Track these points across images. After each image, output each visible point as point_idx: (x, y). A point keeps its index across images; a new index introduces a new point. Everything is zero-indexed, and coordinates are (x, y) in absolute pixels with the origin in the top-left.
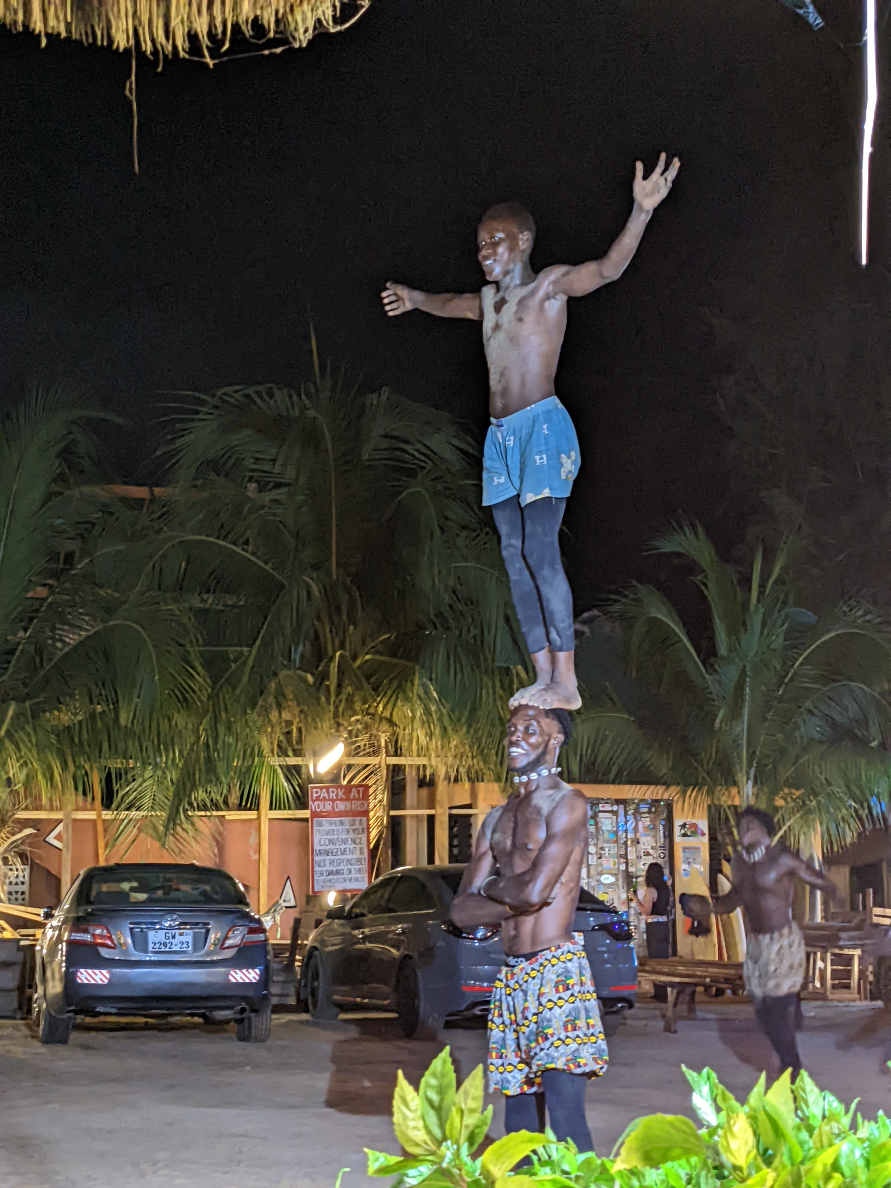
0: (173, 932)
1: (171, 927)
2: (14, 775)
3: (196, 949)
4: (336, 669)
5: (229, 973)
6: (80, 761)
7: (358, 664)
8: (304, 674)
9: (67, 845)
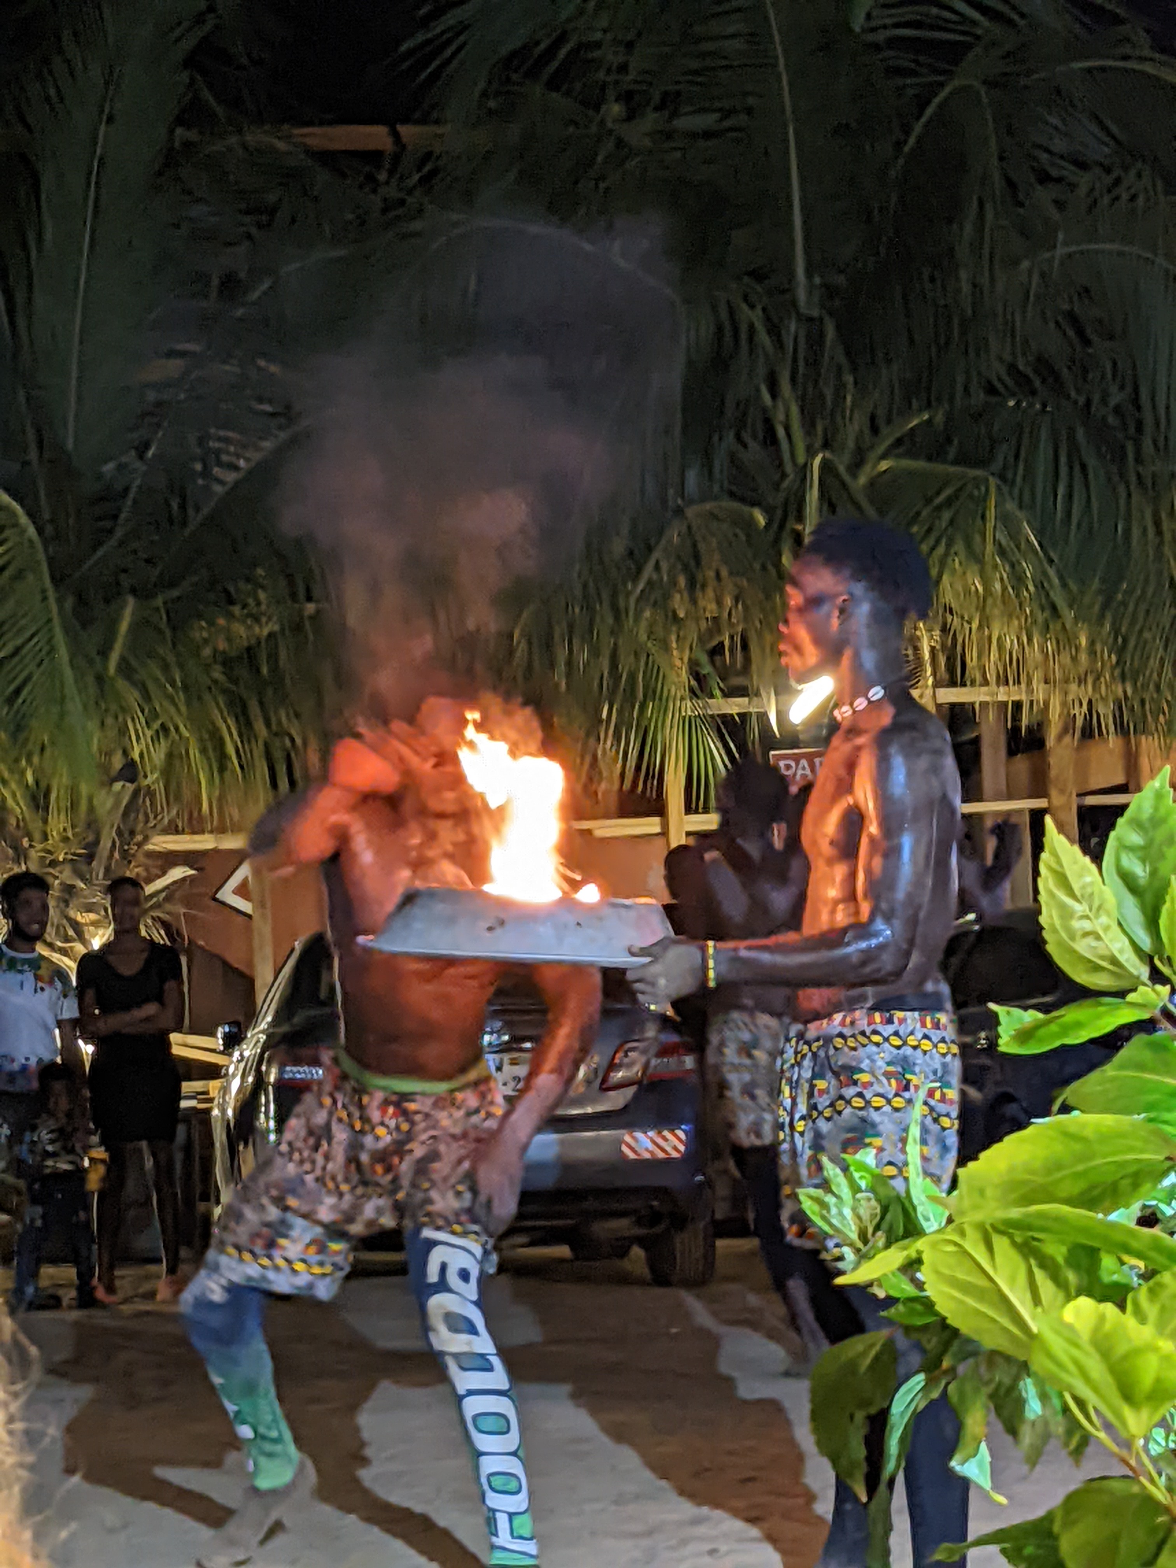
2: (141, 755)
4: (813, 495)
5: (622, 1142)
6: (279, 723)
7: (862, 480)
8: (746, 509)
9: (261, 905)
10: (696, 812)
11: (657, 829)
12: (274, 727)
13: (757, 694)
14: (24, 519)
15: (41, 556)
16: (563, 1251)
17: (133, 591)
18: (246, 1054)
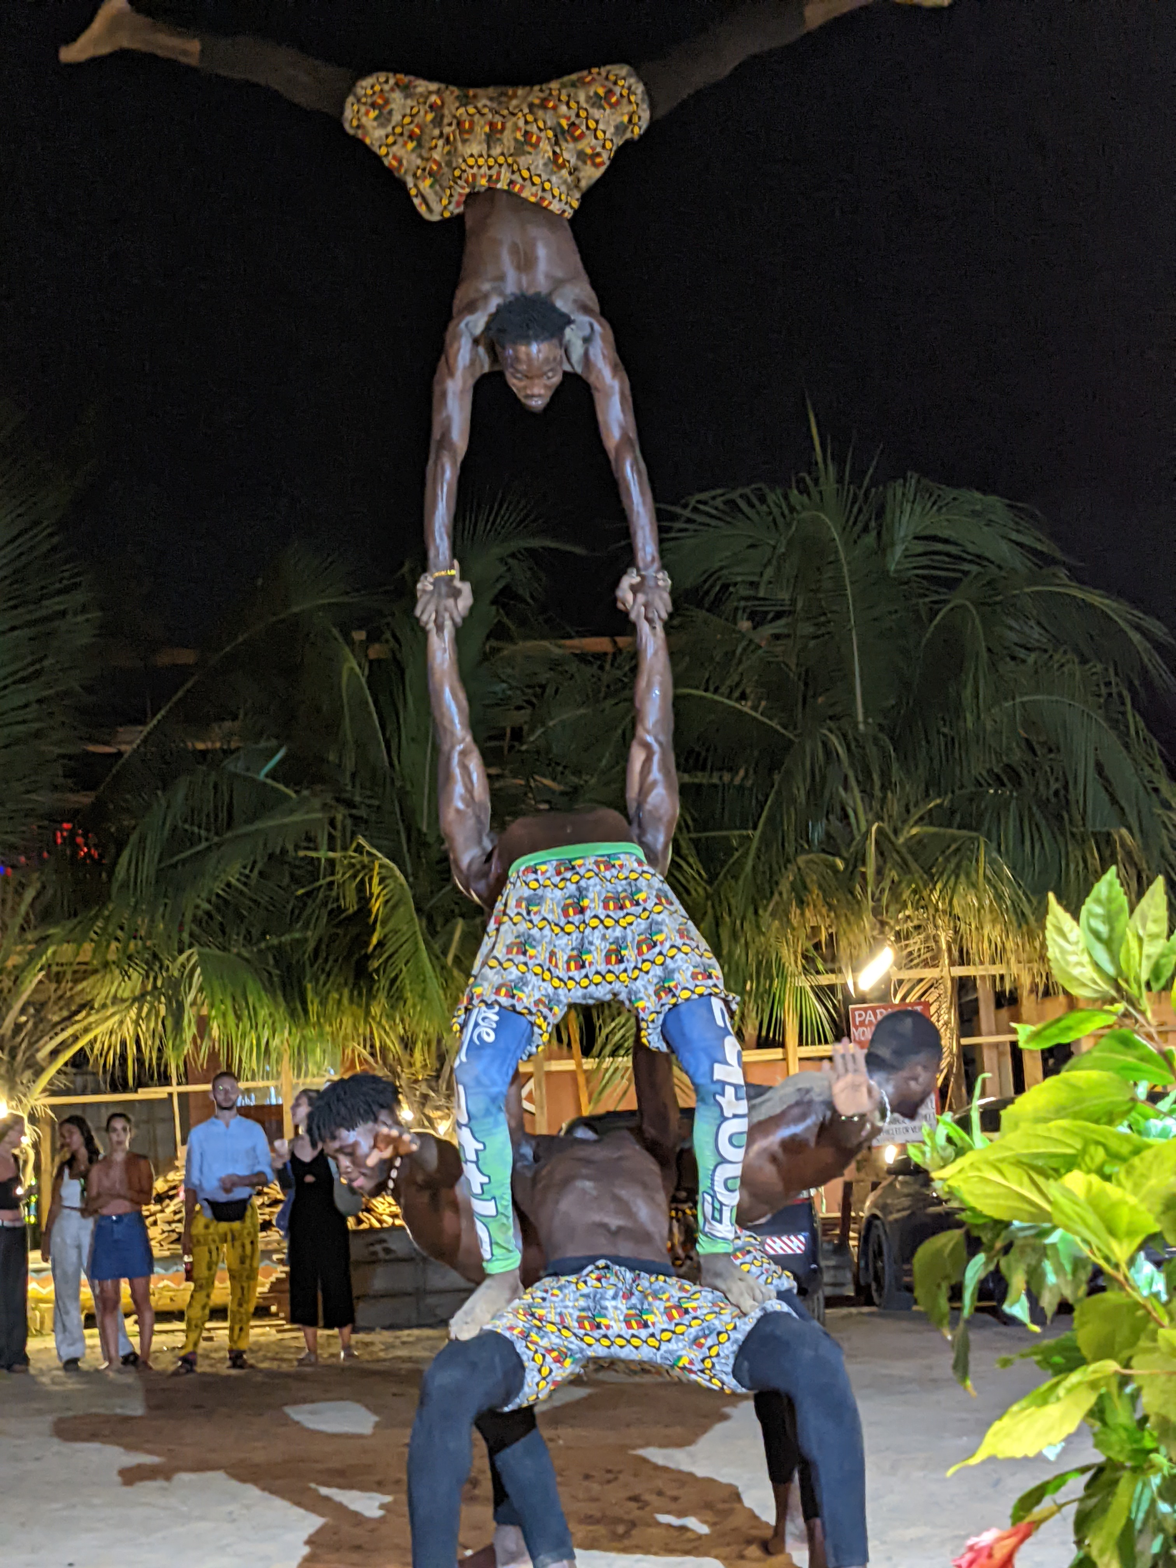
4: (872, 848)
7: (901, 840)
8: (830, 858)
9: (539, 1107)
10: (807, 1044)
13: (840, 971)
14: (398, 873)
15: (409, 893)
17: (463, 916)
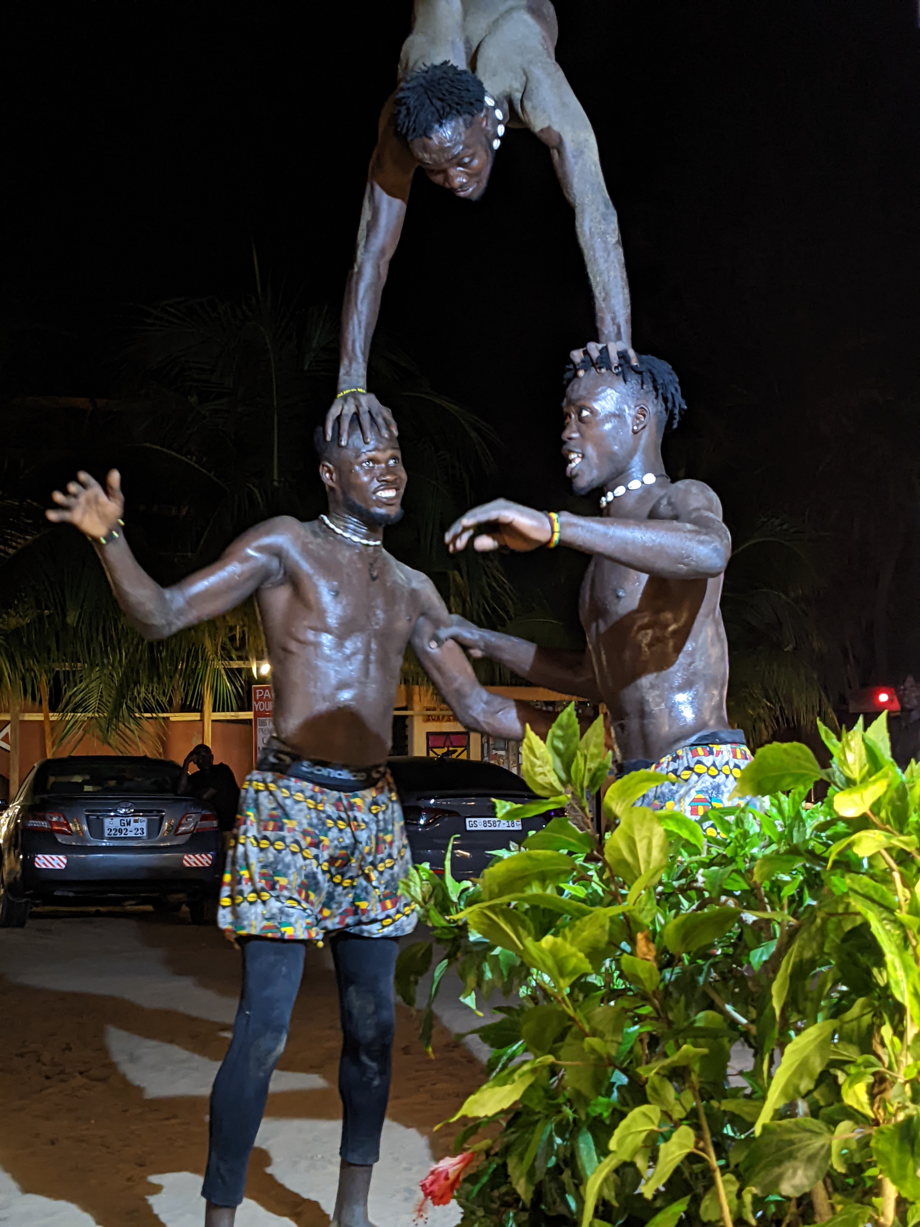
0: (128, 819)
1: (126, 815)
3: (150, 835)
5: (183, 858)
6: (29, 663)
9: (13, 746)
10: (219, 711)
11: (198, 718)
12: (27, 667)
13: (247, 659)
16: (149, 908)
18: (10, 814)
